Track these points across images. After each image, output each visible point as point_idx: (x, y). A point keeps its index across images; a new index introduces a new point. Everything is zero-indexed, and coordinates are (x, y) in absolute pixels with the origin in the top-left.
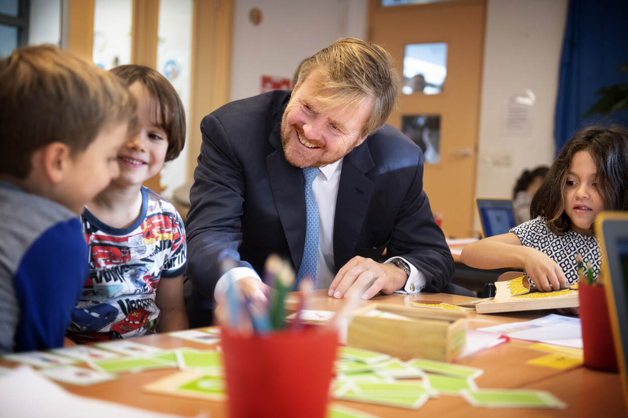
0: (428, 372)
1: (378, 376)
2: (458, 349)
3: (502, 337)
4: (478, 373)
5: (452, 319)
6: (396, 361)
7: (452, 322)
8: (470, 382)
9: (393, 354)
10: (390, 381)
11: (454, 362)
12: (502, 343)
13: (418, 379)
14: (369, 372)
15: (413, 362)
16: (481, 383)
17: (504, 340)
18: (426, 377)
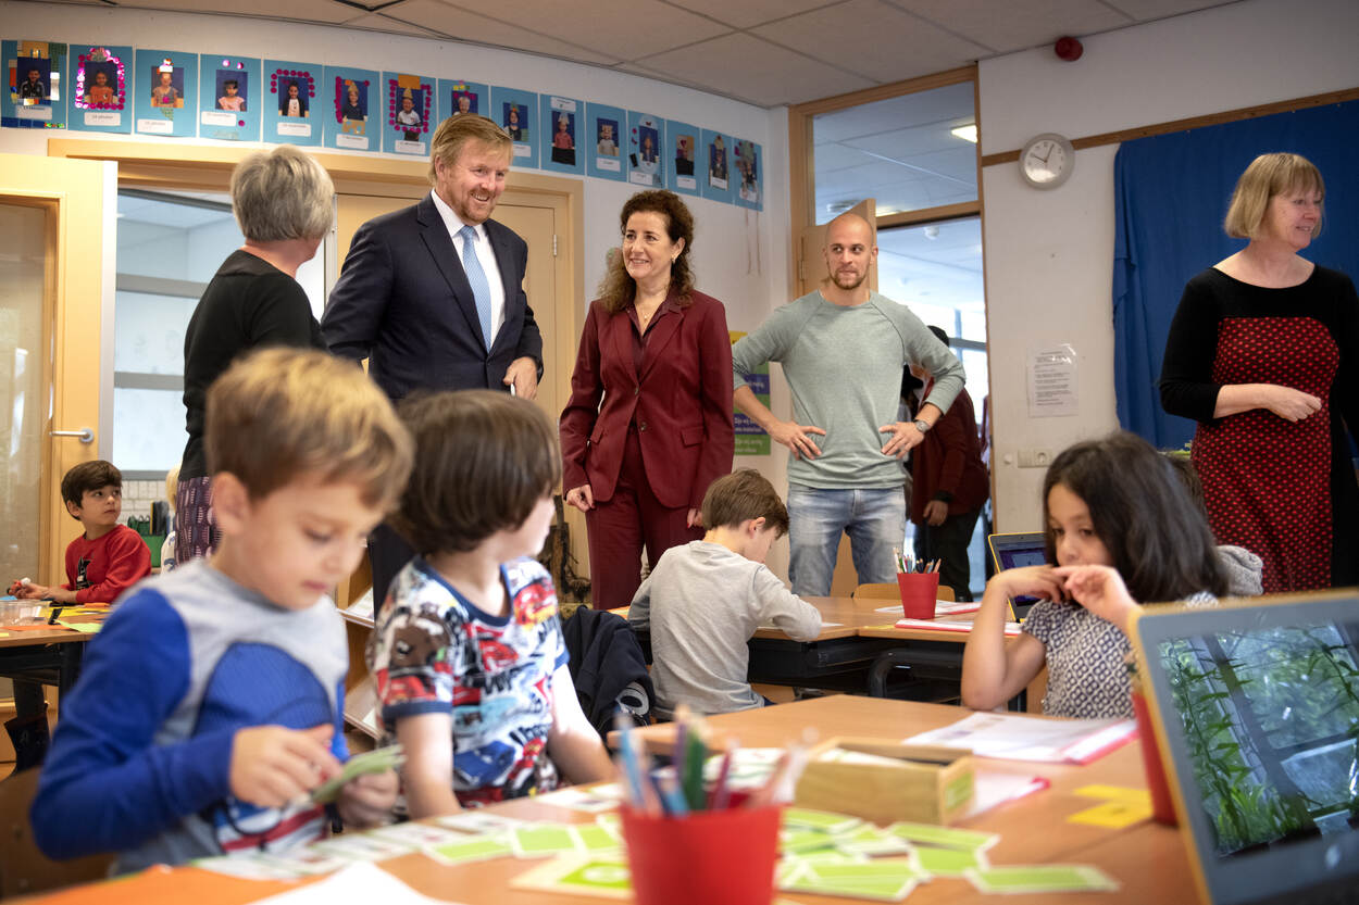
0: (916, 843)
1: (845, 855)
2: (961, 806)
3: (1039, 780)
4: (992, 841)
6: (869, 828)
7: (946, 764)
8: (980, 856)
9: (866, 818)
10: (861, 861)
11: (957, 824)
12: (1037, 791)
13: (902, 855)
14: (829, 847)
15: (895, 827)
16: (996, 858)
17: (1038, 785)
18: (914, 852)
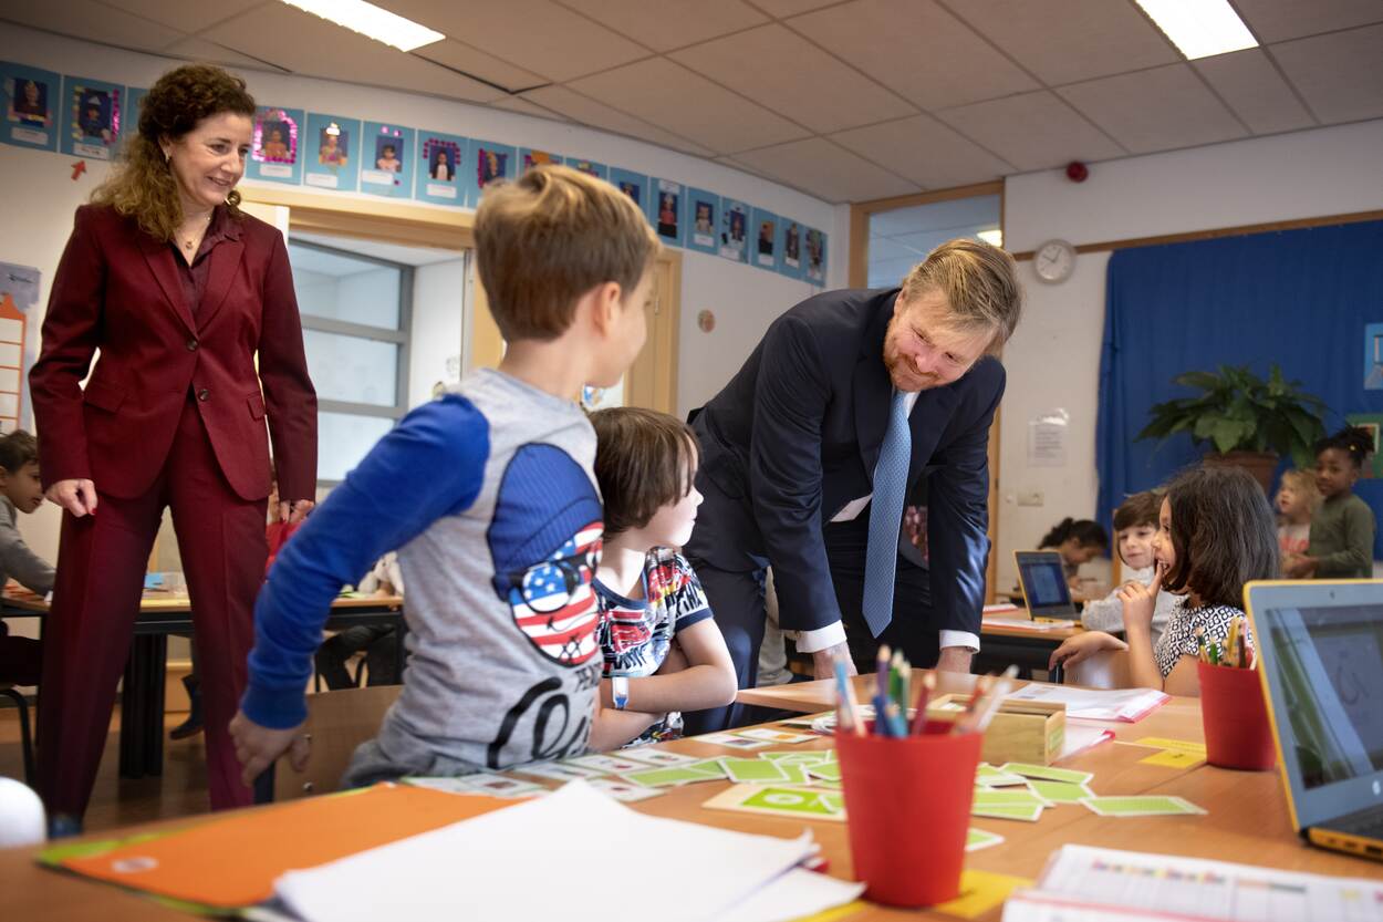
0: (1029, 777)
2: (1057, 749)
3: (1106, 733)
4: (1090, 777)
5: (1048, 712)
6: (986, 766)
7: (1049, 716)
8: (1085, 788)
10: (990, 790)
11: (1056, 763)
12: (1105, 740)
13: (1024, 785)
15: (1008, 766)
16: (1097, 788)
17: (1108, 736)
18: (1031, 784)
